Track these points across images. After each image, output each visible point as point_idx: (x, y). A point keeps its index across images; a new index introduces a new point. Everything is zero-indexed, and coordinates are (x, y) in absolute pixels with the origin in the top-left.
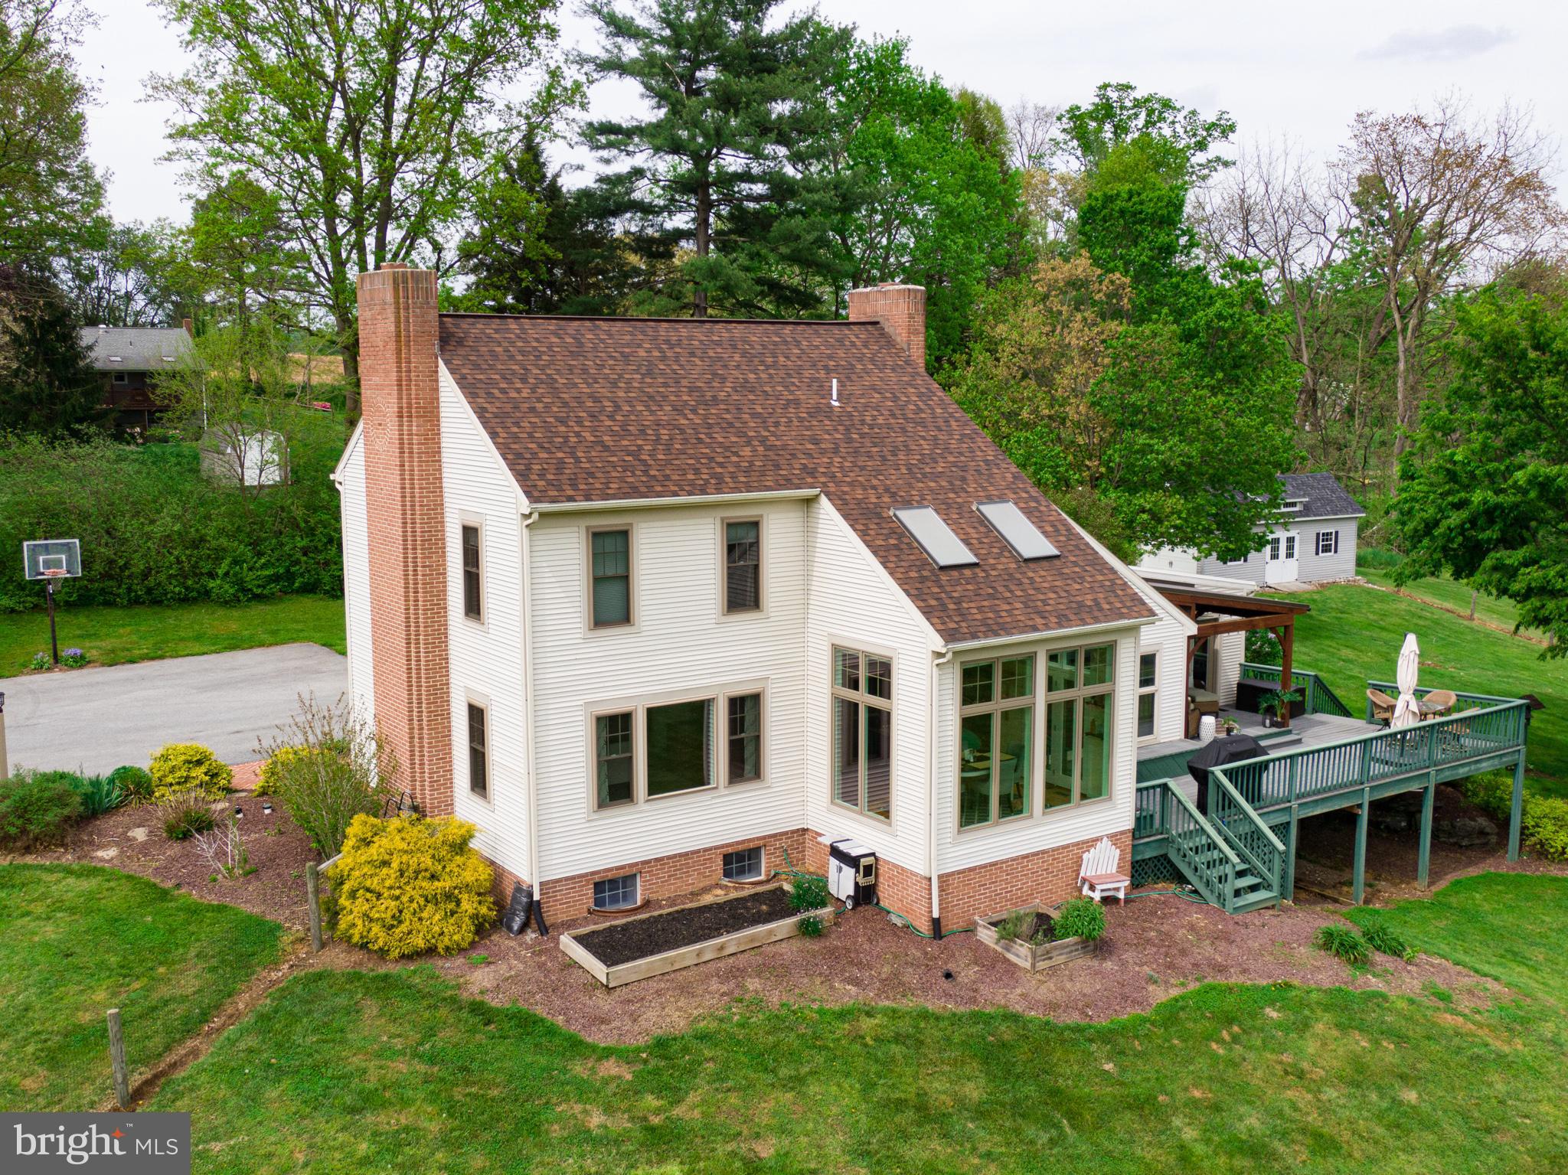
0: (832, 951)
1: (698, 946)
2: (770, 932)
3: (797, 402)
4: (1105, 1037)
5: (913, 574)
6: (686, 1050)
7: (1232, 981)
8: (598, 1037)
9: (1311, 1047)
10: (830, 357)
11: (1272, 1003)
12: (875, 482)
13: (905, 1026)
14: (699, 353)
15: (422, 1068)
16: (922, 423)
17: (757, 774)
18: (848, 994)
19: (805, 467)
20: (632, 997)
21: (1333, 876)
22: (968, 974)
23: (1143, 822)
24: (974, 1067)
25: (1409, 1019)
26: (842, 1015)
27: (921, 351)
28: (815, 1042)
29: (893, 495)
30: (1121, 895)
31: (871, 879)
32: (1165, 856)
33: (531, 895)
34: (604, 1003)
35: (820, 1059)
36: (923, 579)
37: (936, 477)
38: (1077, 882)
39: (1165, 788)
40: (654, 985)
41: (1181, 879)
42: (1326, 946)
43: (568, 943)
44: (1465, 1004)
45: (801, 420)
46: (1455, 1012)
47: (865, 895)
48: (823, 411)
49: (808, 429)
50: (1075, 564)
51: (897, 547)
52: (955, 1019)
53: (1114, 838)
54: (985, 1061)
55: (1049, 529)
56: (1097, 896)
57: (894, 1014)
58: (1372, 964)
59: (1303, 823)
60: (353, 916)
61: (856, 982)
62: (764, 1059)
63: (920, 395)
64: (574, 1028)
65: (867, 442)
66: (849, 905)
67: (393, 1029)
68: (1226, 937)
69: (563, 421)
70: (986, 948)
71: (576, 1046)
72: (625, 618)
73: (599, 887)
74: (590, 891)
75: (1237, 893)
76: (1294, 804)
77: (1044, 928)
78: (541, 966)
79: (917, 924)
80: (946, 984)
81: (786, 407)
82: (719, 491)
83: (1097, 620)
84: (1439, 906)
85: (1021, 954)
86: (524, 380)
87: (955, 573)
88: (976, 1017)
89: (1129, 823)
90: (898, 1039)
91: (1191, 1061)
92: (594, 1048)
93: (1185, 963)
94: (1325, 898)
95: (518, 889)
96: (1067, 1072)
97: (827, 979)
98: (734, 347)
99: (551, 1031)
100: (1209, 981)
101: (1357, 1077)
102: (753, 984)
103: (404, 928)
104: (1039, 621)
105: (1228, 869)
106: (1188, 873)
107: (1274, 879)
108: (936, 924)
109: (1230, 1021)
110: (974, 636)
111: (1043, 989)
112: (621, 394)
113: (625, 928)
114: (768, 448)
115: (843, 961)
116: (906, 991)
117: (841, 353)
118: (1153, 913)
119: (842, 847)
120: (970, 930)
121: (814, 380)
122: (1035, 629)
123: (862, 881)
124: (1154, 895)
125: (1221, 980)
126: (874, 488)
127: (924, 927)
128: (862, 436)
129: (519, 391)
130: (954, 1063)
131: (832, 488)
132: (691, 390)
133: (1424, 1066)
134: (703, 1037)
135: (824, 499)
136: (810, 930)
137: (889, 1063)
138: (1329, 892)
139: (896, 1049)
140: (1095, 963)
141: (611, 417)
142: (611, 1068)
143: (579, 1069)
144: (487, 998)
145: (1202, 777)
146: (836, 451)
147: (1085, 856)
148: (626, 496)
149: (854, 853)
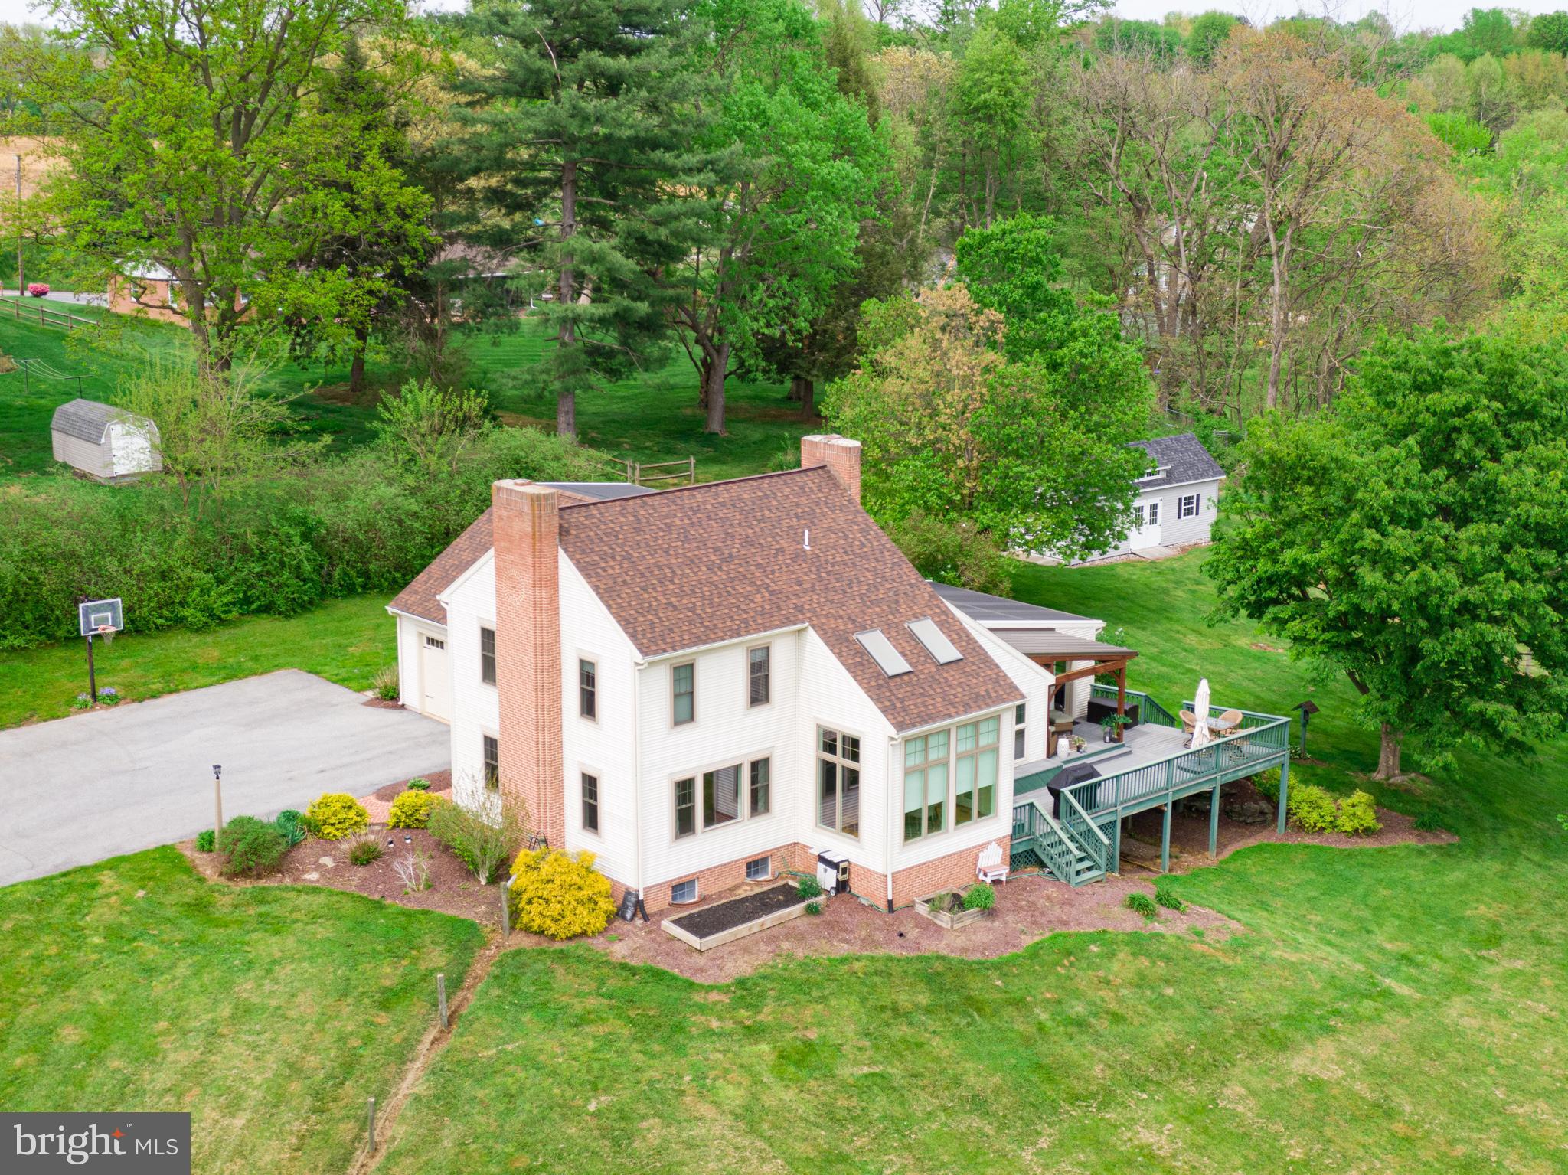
0: (828, 924)
1: (749, 924)
2: (790, 914)
3: (782, 550)
4: (996, 966)
5: (873, 684)
6: (756, 985)
7: (1072, 930)
8: (700, 980)
9: (1115, 966)
10: (798, 505)
11: (1094, 943)
12: (841, 613)
13: (880, 966)
14: (712, 515)
15: (605, 1001)
16: (865, 557)
17: (767, 809)
18: (842, 949)
19: (796, 606)
20: (716, 956)
21: (1150, 851)
22: (912, 933)
23: (1018, 829)
24: (922, 986)
25: (1176, 948)
26: (843, 961)
27: (858, 490)
28: (830, 977)
29: (854, 621)
30: (1004, 878)
31: (846, 876)
32: (1032, 850)
33: (637, 896)
34: (701, 961)
35: (834, 986)
36: (879, 686)
37: (879, 602)
38: (976, 872)
39: (1032, 805)
40: (727, 949)
41: (1042, 864)
42: (1131, 906)
43: (667, 925)
44: (1211, 938)
45: (788, 565)
46: (1204, 943)
47: (842, 886)
48: (799, 556)
49: (793, 572)
50: (973, 663)
51: (861, 664)
52: (909, 961)
53: (999, 841)
54: (929, 983)
55: (955, 637)
56: (988, 880)
57: (872, 959)
58: (1158, 915)
59: (1124, 821)
60: (532, 914)
61: (847, 941)
62: (804, 987)
63: (862, 531)
64: (686, 976)
65: (831, 578)
66: (833, 893)
67: (579, 981)
68: (1069, 903)
69: (644, 589)
70: (922, 917)
71: (691, 985)
72: (692, 718)
73: (674, 888)
74: (670, 892)
75: (1078, 873)
76: (1119, 808)
77: (958, 903)
78: (654, 940)
79: (877, 904)
80: (900, 940)
81: (776, 555)
82: (748, 633)
83: (988, 705)
84: (1221, 871)
85: (944, 919)
86: (614, 559)
87: (898, 680)
88: (920, 959)
89: (1009, 831)
90: (877, 973)
91: (1046, 978)
92: (702, 986)
93: (1042, 920)
94: (1143, 868)
95: (628, 893)
96: (975, 986)
97: (829, 940)
98: (734, 506)
99: (674, 978)
100: (1058, 931)
101: (1141, 982)
102: (785, 945)
103: (566, 920)
104: (952, 710)
105: (1072, 858)
106: (1046, 861)
107: (1103, 862)
108: (890, 903)
109: (1069, 954)
110: (914, 725)
111: (958, 941)
112: (673, 561)
113: (699, 914)
114: (772, 593)
115: (835, 928)
116: (876, 945)
117: (804, 499)
118: (1024, 889)
119: (827, 856)
120: (911, 906)
121: (790, 528)
122: (950, 716)
123: (841, 878)
124: (1025, 876)
125: (1065, 930)
126: (841, 617)
127: (883, 906)
128: (828, 573)
129: (612, 568)
130: (911, 985)
131: (815, 622)
132: (716, 549)
133: (1180, 974)
134: (765, 977)
135: (811, 630)
136: (812, 910)
137: (873, 987)
138: (1146, 864)
139: (876, 979)
140: (989, 923)
141: (672, 582)
142: (714, 996)
143: (697, 997)
144: (628, 960)
145: (1056, 794)
146: (813, 590)
147: (981, 855)
148: (695, 644)
149: (836, 860)
